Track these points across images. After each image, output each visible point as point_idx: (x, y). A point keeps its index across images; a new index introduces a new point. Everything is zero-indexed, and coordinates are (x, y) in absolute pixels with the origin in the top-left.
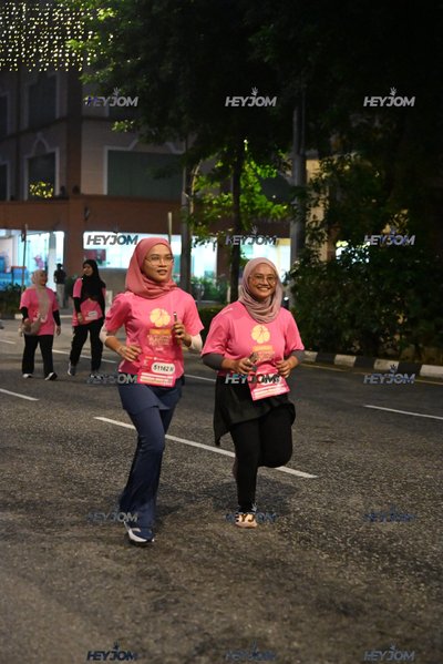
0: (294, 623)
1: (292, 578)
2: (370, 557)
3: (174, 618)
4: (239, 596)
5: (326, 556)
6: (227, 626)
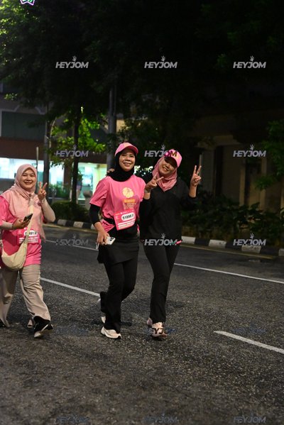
0: (112, 395)
1: (110, 365)
2: (157, 352)
3: (37, 392)
4: (78, 377)
5: (130, 351)
6: (70, 397)
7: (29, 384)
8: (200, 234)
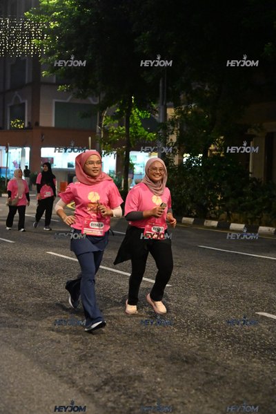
0: (158, 368)
1: (157, 342)
2: (201, 331)
3: (91, 365)
4: (127, 352)
5: (176, 330)
6: (120, 369)
7: (83, 358)
8: (249, 220)
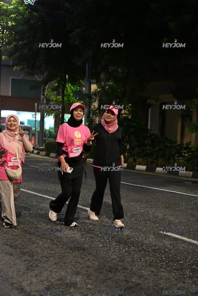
1: (87, 255)
2: (119, 246)
3: (36, 273)
4: (64, 263)
5: (101, 245)
6: (59, 277)
7: (30, 268)
8: (149, 163)
